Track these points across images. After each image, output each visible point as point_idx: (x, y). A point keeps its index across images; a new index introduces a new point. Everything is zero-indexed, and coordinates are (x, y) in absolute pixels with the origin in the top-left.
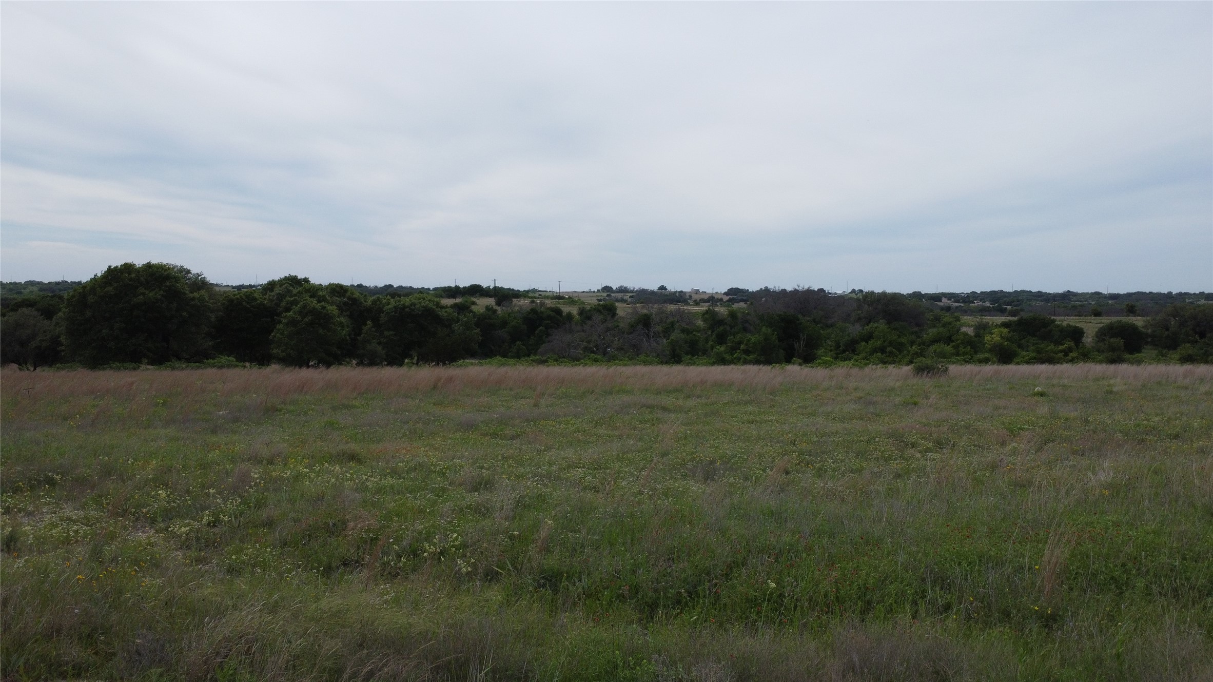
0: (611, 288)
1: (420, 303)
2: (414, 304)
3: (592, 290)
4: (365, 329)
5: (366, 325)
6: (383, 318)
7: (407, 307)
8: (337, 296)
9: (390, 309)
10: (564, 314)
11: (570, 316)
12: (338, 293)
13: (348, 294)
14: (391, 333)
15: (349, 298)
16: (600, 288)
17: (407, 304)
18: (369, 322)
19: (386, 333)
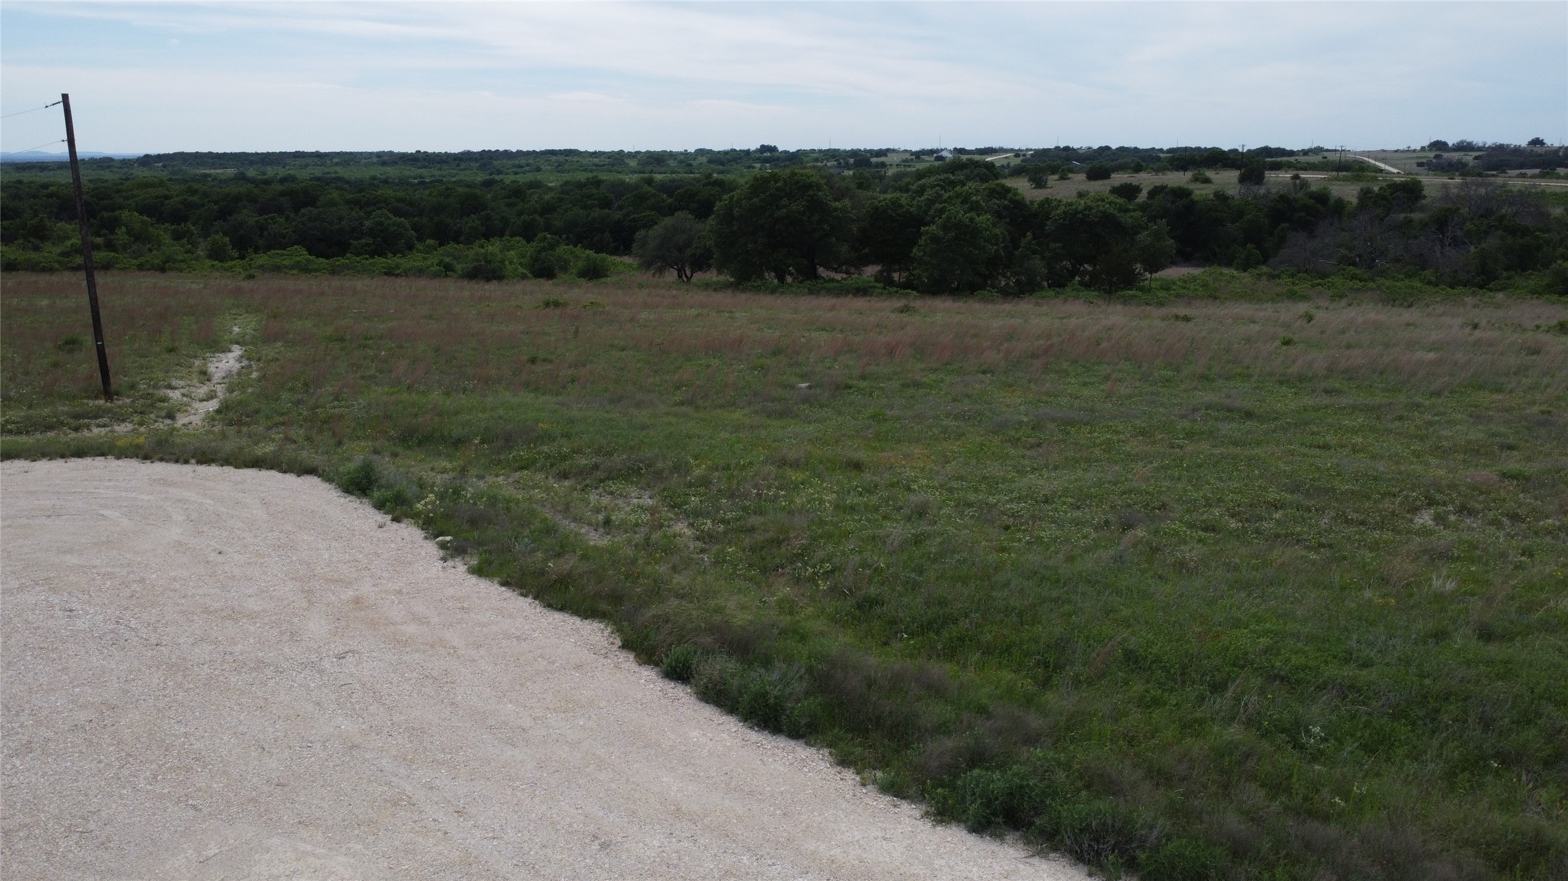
0: (1445, 144)
1: (1098, 206)
2: (1090, 208)
3: (1413, 148)
4: (1024, 242)
5: (1025, 236)
6: (1050, 226)
7: (1081, 212)
8: (997, 199)
9: (1058, 215)
10: (1332, 201)
11: (1340, 205)
12: (997, 193)
13: (1010, 195)
14: (1058, 245)
15: (1011, 201)
16: (1426, 143)
17: (1080, 208)
18: (1029, 234)
19: (1053, 245)
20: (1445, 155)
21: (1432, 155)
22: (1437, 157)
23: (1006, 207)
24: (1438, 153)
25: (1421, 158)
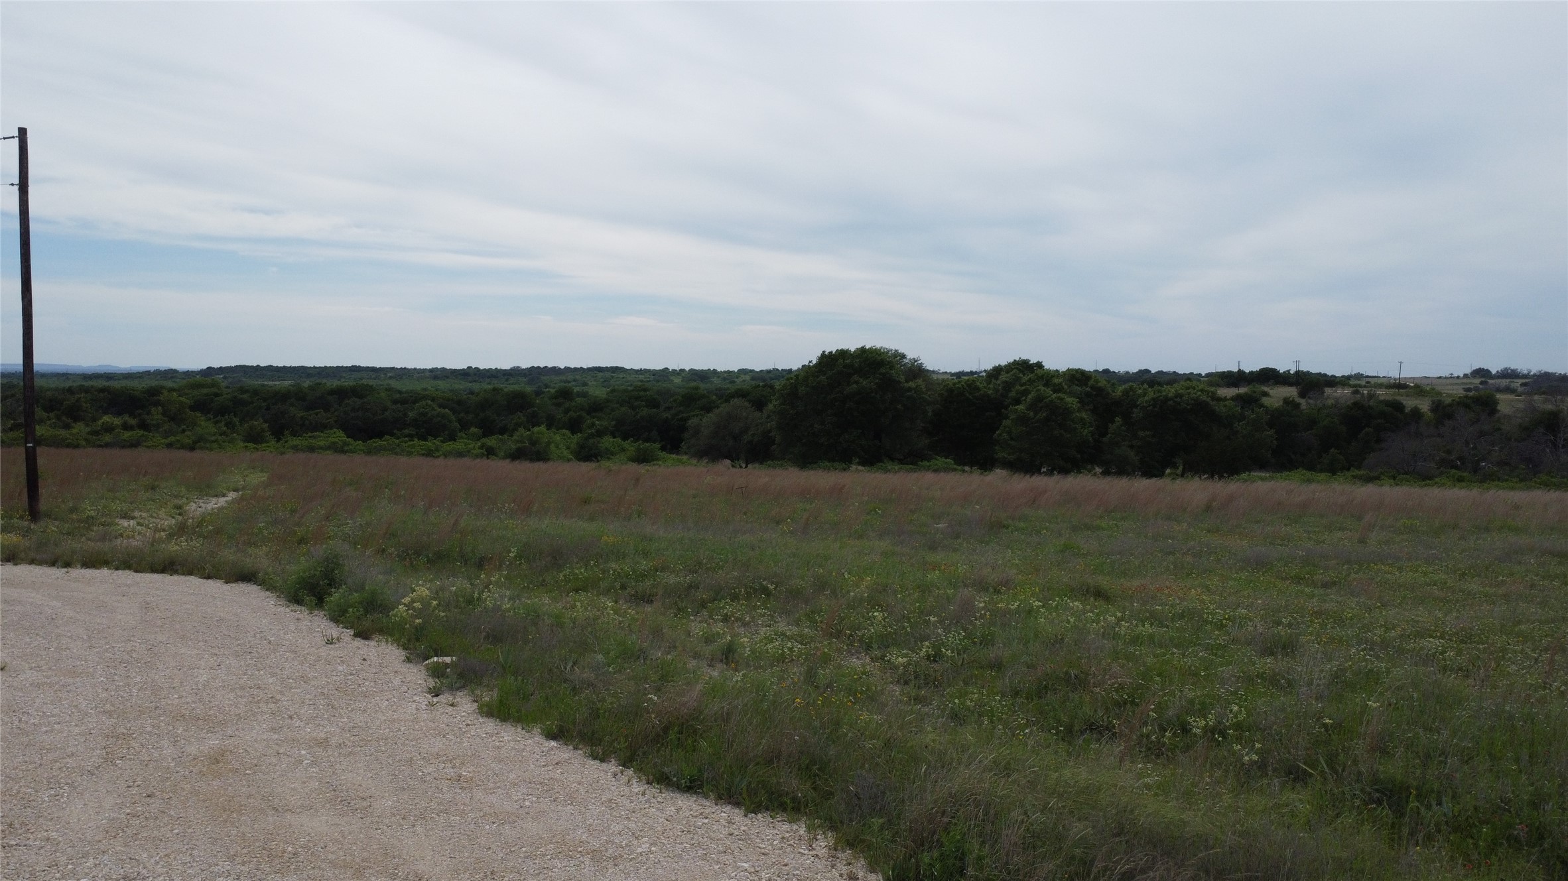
0: (1488, 371)
1: (1189, 394)
2: (1181, 396)
3: (1455, 375)
4: (1112, 427)
5: (1113, 422)
6: (1137, 414)
7: (1171, 399)
8: (1077, 385)
9: (1146, 402)
10: (1407, 410)
11: (1416, 414)
12: (1077, 380)
13: (1091, 382)
14: (1148, 433)
15: (1092, 387)
16: (1468, 371)
17: (1170, 395)
18: (1117, 419)
19: (1141, 433)
20: (1491, 381)
21: (1477, 381)
22: (1481, 383)
23: (1088, 395)
24: (1483, 379)
25: (1467, 384)
